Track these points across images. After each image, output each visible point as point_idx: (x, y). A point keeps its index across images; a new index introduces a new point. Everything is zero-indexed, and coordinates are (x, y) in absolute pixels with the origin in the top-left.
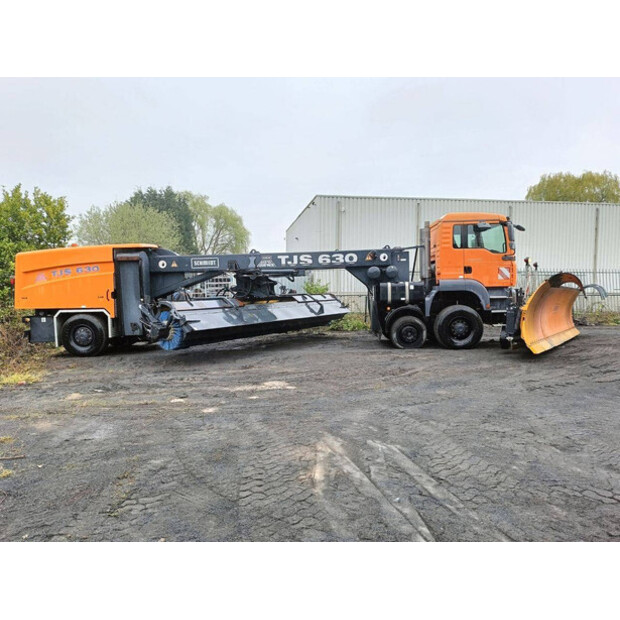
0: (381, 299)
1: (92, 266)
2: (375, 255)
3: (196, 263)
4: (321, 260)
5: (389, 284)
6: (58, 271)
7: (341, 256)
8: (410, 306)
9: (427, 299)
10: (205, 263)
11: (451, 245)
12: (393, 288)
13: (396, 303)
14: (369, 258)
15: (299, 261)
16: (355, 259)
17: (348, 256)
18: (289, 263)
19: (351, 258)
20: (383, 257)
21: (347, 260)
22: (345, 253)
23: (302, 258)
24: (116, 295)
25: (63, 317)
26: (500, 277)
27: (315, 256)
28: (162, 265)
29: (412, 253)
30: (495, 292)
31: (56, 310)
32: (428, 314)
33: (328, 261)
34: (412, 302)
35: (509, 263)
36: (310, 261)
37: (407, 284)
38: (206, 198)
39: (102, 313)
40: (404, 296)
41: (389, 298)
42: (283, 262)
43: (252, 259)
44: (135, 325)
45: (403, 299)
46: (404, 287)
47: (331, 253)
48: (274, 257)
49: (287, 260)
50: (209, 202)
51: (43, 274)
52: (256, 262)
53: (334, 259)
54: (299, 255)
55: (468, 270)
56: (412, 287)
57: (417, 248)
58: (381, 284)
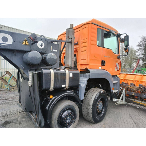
0: (44, 87)
5: (52, 71)
12: (55, 74)
13: (58, 90)
26: (116, 69)
34: (70, 88)
35: (119, 61)
37: (67, 71)
40: (65, 83)
41: (52, 86)
45: (63, 86)
46: (65, 74)
55: (103, 63)
56: (71, 75)
58: (44, 71)
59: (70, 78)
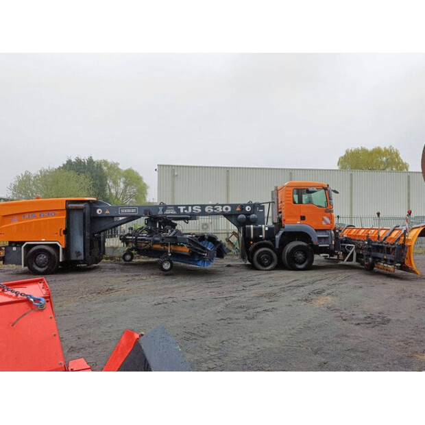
0: (247, 236)
1: (50, 212)
2: (243, 207)
3: (122, 211)
4: (207, 210)
5: (252, 226)
6: (27, 216)
7: (220, 207)
8: (265, 241)
9: (277, 237)
10: (129, 211)
11: (292, 202)
12: (254, 229)
13: (257, 239)
14: (238, 209)
15: (192, 210)
16: (230, 210)
17: (225, 207)
18: (186, 211)
19: (227, 209)
20: (248, 209)
21: (224, 210)
22: (223, 205)
23: (194, 208)
24: (67, 232)
25: (29, 247)
26: (324, 223)
27: (203, 207)
28: (99, 212)
29: (266, 206)
30: (321, 233)
31: (23, 242)
32: (277, 247)
33: (212, 210)
34: (266, 239)
35: (329, 214)
36: (200, 211)
37: (263, 226)
38: (117, 164)
39: (56, 244)
40: (262, 234)
41: (252, 236)
42: (182, 211)
43: (161, 209)
44: (78, 252)
45: (261, 236)
46: (261, 228)
47: (213, 206)
48: (176, 207)
49: (184, 209)
50: (120, 167)
51: (16, 217)
52: (163, 211)
53: (216, 209)
54: (192, 206)
55: (303, 218)
56: (267, 229)
57: (270, 203)
58: (247, 226)
59: (266, 231)
